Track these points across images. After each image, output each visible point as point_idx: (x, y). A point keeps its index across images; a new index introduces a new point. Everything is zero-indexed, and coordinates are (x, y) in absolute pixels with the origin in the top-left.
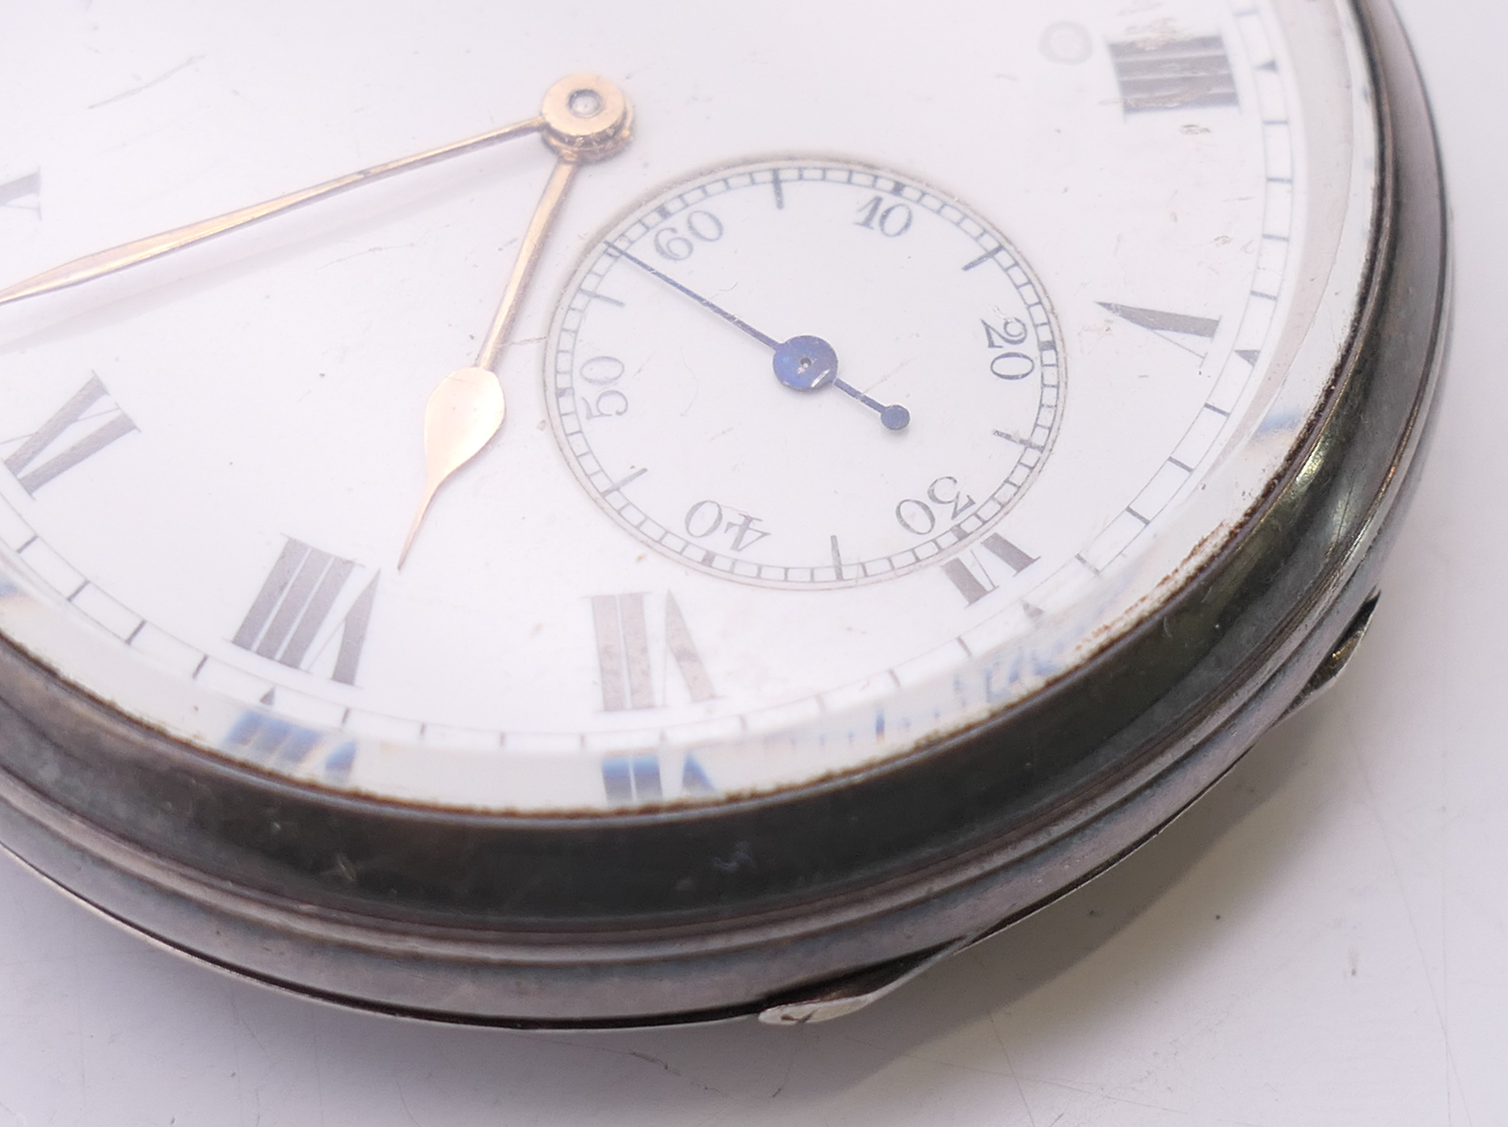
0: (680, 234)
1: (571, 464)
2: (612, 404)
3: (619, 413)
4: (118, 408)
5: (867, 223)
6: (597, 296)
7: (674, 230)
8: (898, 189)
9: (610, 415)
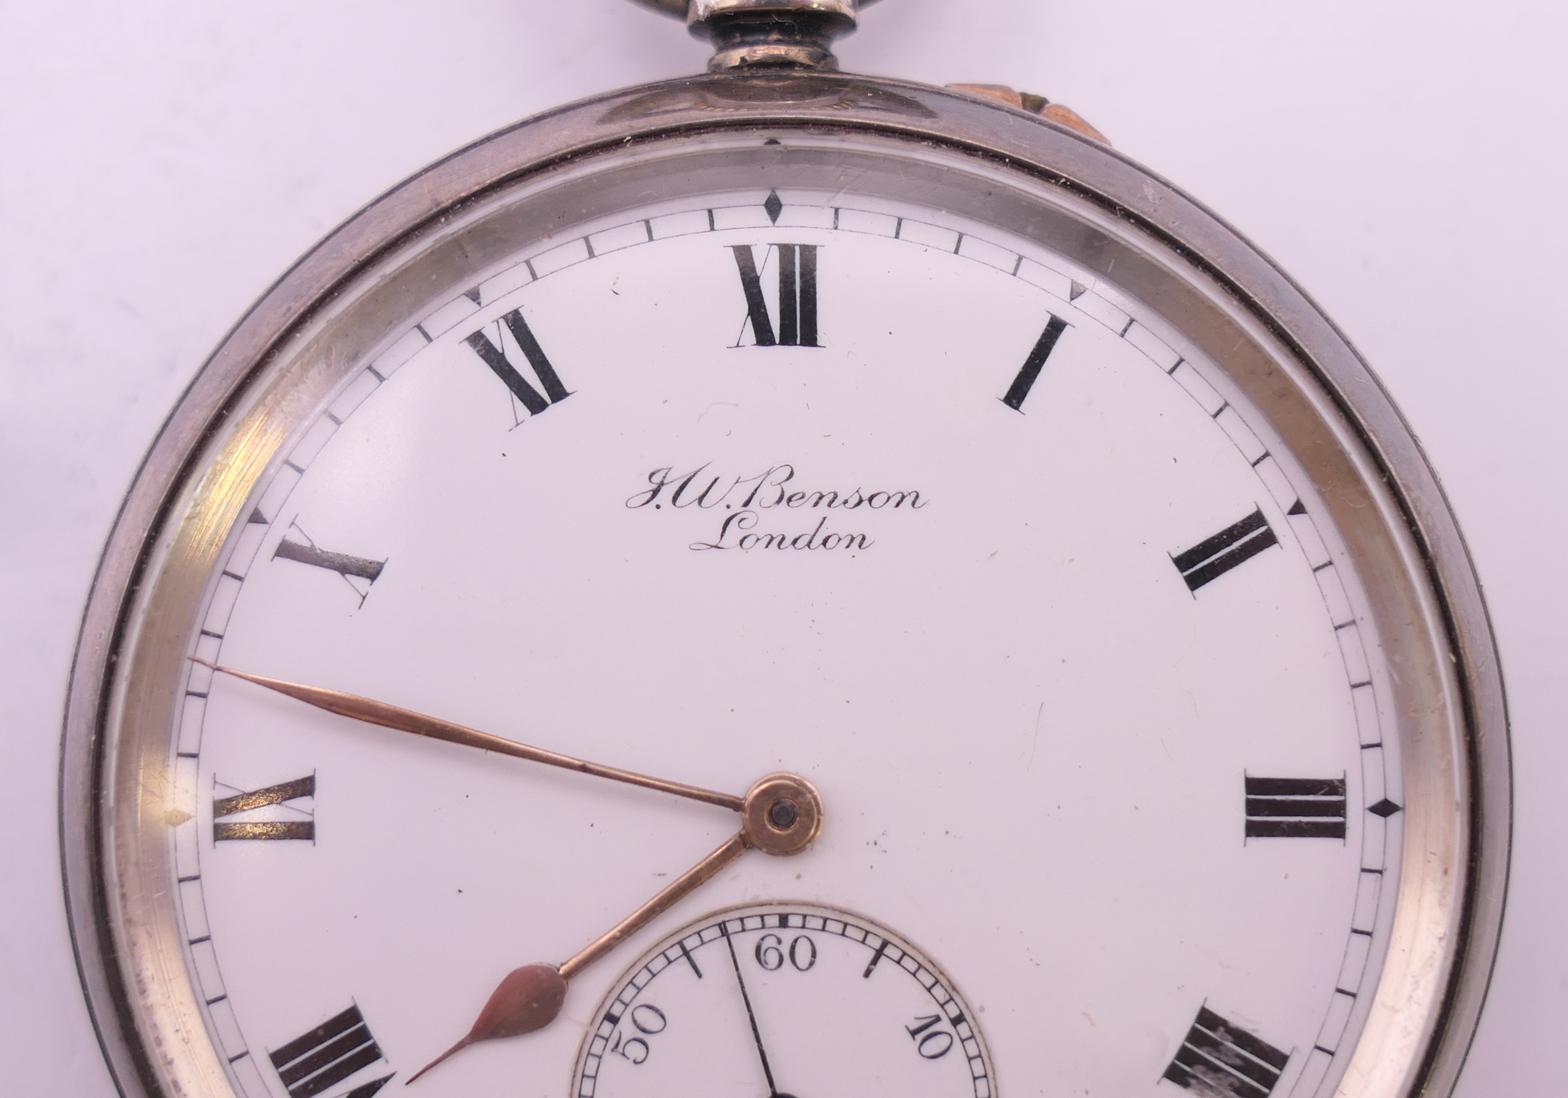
0: (781, 947)
1: (576, 1079)
2: (635, 1050)
3: (635, 1062)
4: (312, 814)
5: (914, 1033)
6: (689, 959)
7: (779, 941)
8: (957, 1021)
9: (628, 1058)
